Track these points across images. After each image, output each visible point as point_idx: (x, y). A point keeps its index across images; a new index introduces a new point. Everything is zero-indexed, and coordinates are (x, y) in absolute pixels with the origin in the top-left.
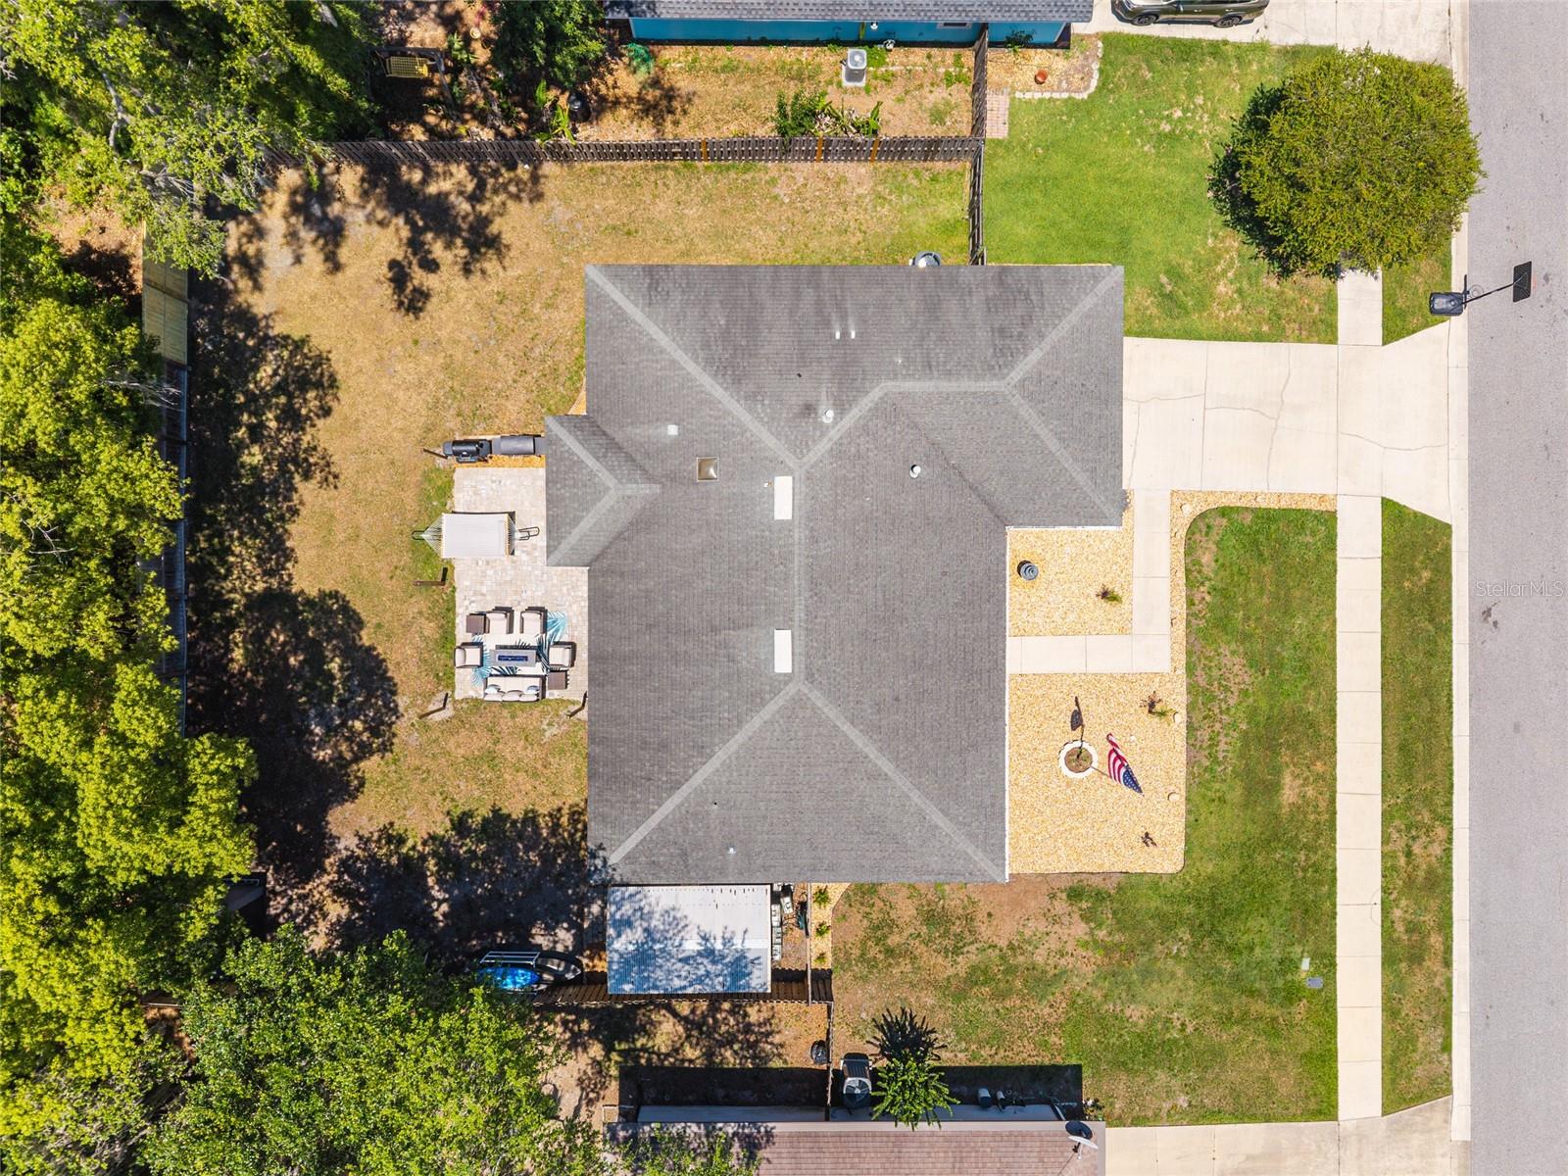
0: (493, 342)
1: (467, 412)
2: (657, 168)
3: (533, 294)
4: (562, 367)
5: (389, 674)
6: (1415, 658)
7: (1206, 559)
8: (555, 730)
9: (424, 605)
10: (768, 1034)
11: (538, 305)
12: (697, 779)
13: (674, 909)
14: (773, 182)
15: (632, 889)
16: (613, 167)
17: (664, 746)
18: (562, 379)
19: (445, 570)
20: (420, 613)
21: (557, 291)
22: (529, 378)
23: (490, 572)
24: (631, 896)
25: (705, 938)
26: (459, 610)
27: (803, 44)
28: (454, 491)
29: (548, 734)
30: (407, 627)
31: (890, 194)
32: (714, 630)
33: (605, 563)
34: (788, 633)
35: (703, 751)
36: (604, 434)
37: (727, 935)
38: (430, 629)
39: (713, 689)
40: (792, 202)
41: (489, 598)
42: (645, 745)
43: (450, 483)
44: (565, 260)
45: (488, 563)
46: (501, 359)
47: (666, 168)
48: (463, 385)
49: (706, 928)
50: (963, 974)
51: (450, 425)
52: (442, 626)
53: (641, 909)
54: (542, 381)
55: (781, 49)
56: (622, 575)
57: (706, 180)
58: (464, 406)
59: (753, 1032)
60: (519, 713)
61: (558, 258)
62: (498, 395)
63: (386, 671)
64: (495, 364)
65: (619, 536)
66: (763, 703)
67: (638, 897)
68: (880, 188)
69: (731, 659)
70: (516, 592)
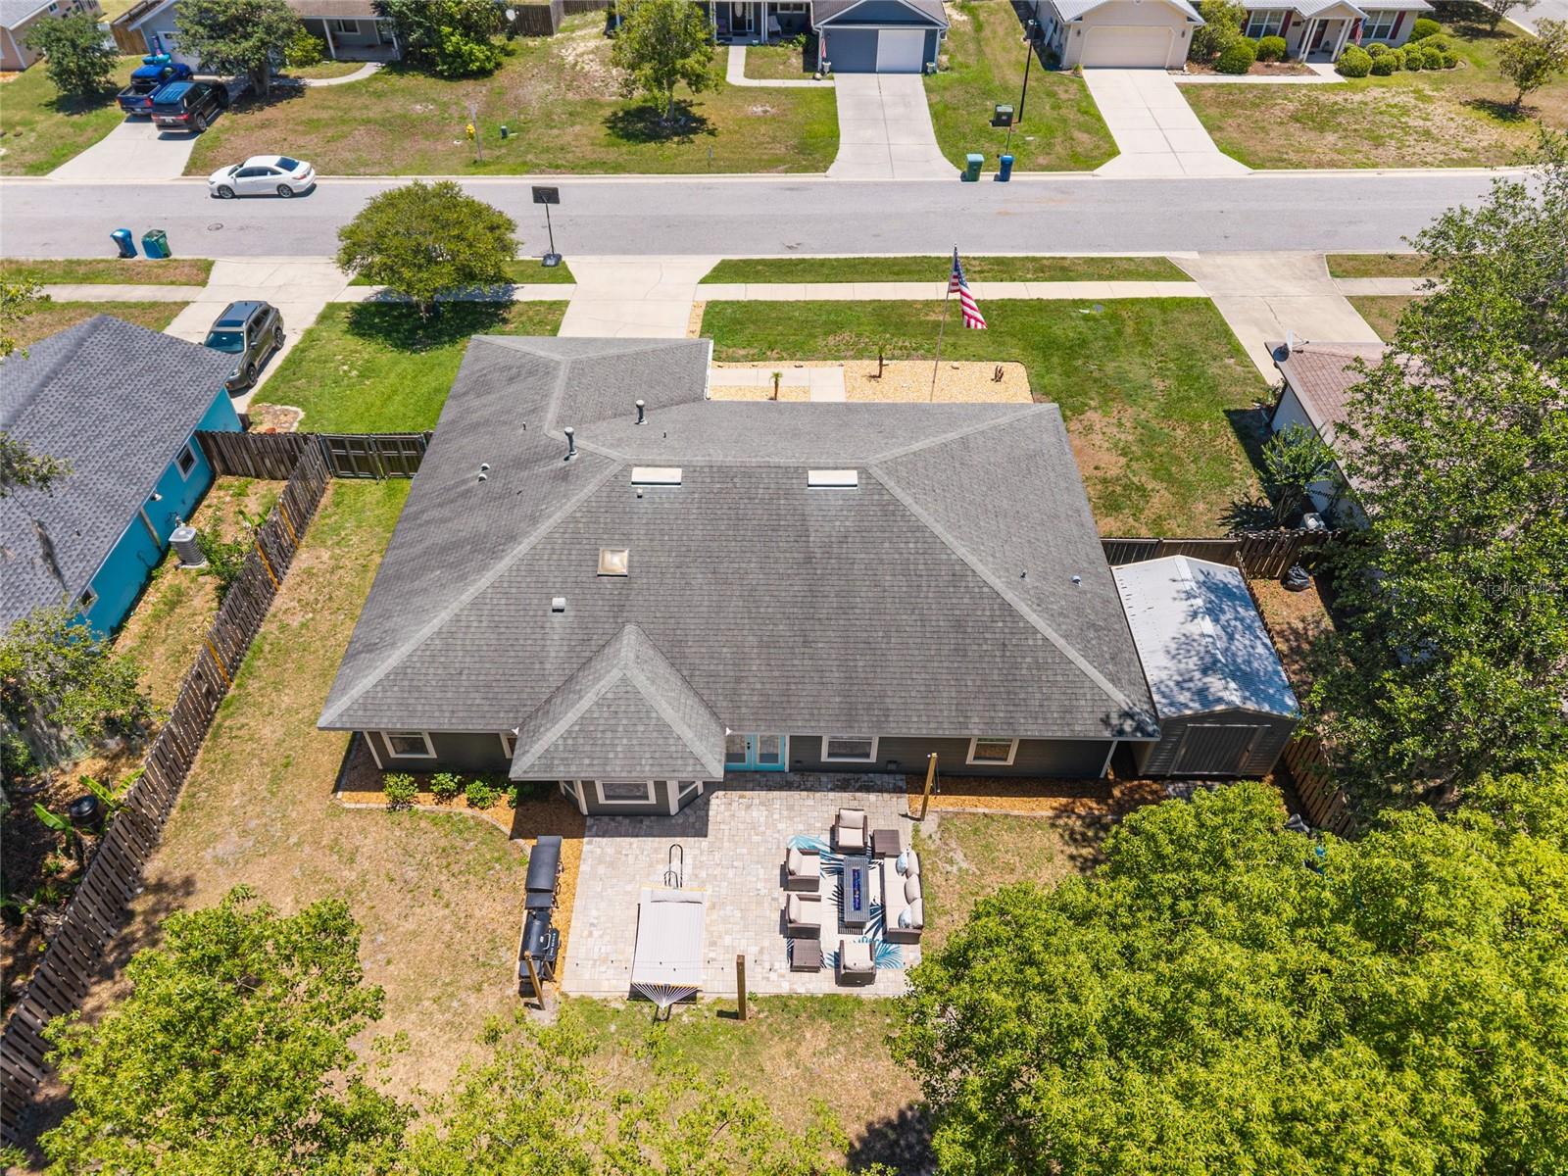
0: (381, 938)
1: (477, 977)
2: (215, 736)
3: (328, 880)
4: (443, 843)
5: (894, 1116)
6: (825, 271)
7: (742, 352)
8: (959, 856)
9: (778, 1049)
10: (1295, 631)
11: (346, 873)
12: (998, 584)
13: (1168, 652)
14: (283, 628)
15: (1156, 697)
16: (191, 784)
17: (959, 625)
18: (459, 842)
19: (721, 1014)
20: (789, 1055)
21: (334, 847)
22: (447, 886)
23: (727, 940)
24: (1164, 696)
25: (1194, 615)
26: (784, 988)
27: (137, 600)
28: (596, 996)
29: (965, 865)
30: (812, 1078)
31: (338, 535)
32: (809, 559)
33: (722, 703)
34: (811, 473)
35: (960, 574)
36: (548, 701)
37: (1183, 596)
38: (815, 1038)
39: (881, 562)
40: (314, 611)
41: (766, 943)
42: (960, 651)
43: (583, 1002)
44: (293, 840)
45: (713, 944)
46: (410, 925)
47: (220, 726)
48: (434, 984)
49: (1181, 617)
50: (1165, 485)
51: (492, 1001)
52: (811, 1018)
53: (1178, 683)
54: (455, 869)
55: (133, 619)
56: (738, 680)
57: (253, 685)
58: (468, 981)
59: (1299, 646)
60: (938, 903)
61: (289, 849)
62: (461, 929)
63: (889, 1124)
64: (415, 934)
65: (687, 681)
66: (896, 501)
67: (1163, 688)
68: (329, 543)
69: (844, 539)
70: (759, 903)
